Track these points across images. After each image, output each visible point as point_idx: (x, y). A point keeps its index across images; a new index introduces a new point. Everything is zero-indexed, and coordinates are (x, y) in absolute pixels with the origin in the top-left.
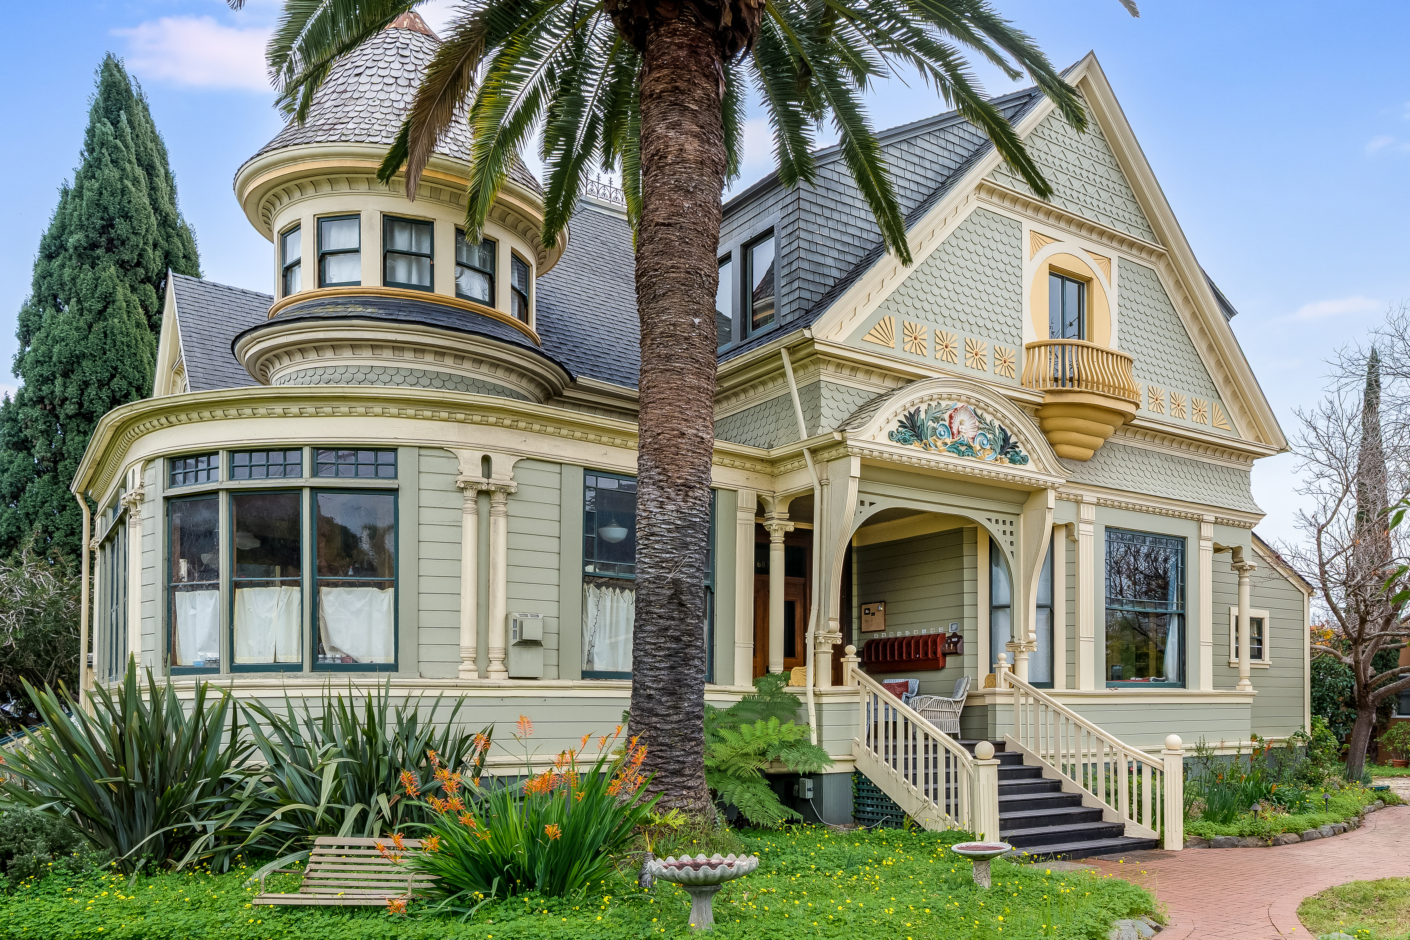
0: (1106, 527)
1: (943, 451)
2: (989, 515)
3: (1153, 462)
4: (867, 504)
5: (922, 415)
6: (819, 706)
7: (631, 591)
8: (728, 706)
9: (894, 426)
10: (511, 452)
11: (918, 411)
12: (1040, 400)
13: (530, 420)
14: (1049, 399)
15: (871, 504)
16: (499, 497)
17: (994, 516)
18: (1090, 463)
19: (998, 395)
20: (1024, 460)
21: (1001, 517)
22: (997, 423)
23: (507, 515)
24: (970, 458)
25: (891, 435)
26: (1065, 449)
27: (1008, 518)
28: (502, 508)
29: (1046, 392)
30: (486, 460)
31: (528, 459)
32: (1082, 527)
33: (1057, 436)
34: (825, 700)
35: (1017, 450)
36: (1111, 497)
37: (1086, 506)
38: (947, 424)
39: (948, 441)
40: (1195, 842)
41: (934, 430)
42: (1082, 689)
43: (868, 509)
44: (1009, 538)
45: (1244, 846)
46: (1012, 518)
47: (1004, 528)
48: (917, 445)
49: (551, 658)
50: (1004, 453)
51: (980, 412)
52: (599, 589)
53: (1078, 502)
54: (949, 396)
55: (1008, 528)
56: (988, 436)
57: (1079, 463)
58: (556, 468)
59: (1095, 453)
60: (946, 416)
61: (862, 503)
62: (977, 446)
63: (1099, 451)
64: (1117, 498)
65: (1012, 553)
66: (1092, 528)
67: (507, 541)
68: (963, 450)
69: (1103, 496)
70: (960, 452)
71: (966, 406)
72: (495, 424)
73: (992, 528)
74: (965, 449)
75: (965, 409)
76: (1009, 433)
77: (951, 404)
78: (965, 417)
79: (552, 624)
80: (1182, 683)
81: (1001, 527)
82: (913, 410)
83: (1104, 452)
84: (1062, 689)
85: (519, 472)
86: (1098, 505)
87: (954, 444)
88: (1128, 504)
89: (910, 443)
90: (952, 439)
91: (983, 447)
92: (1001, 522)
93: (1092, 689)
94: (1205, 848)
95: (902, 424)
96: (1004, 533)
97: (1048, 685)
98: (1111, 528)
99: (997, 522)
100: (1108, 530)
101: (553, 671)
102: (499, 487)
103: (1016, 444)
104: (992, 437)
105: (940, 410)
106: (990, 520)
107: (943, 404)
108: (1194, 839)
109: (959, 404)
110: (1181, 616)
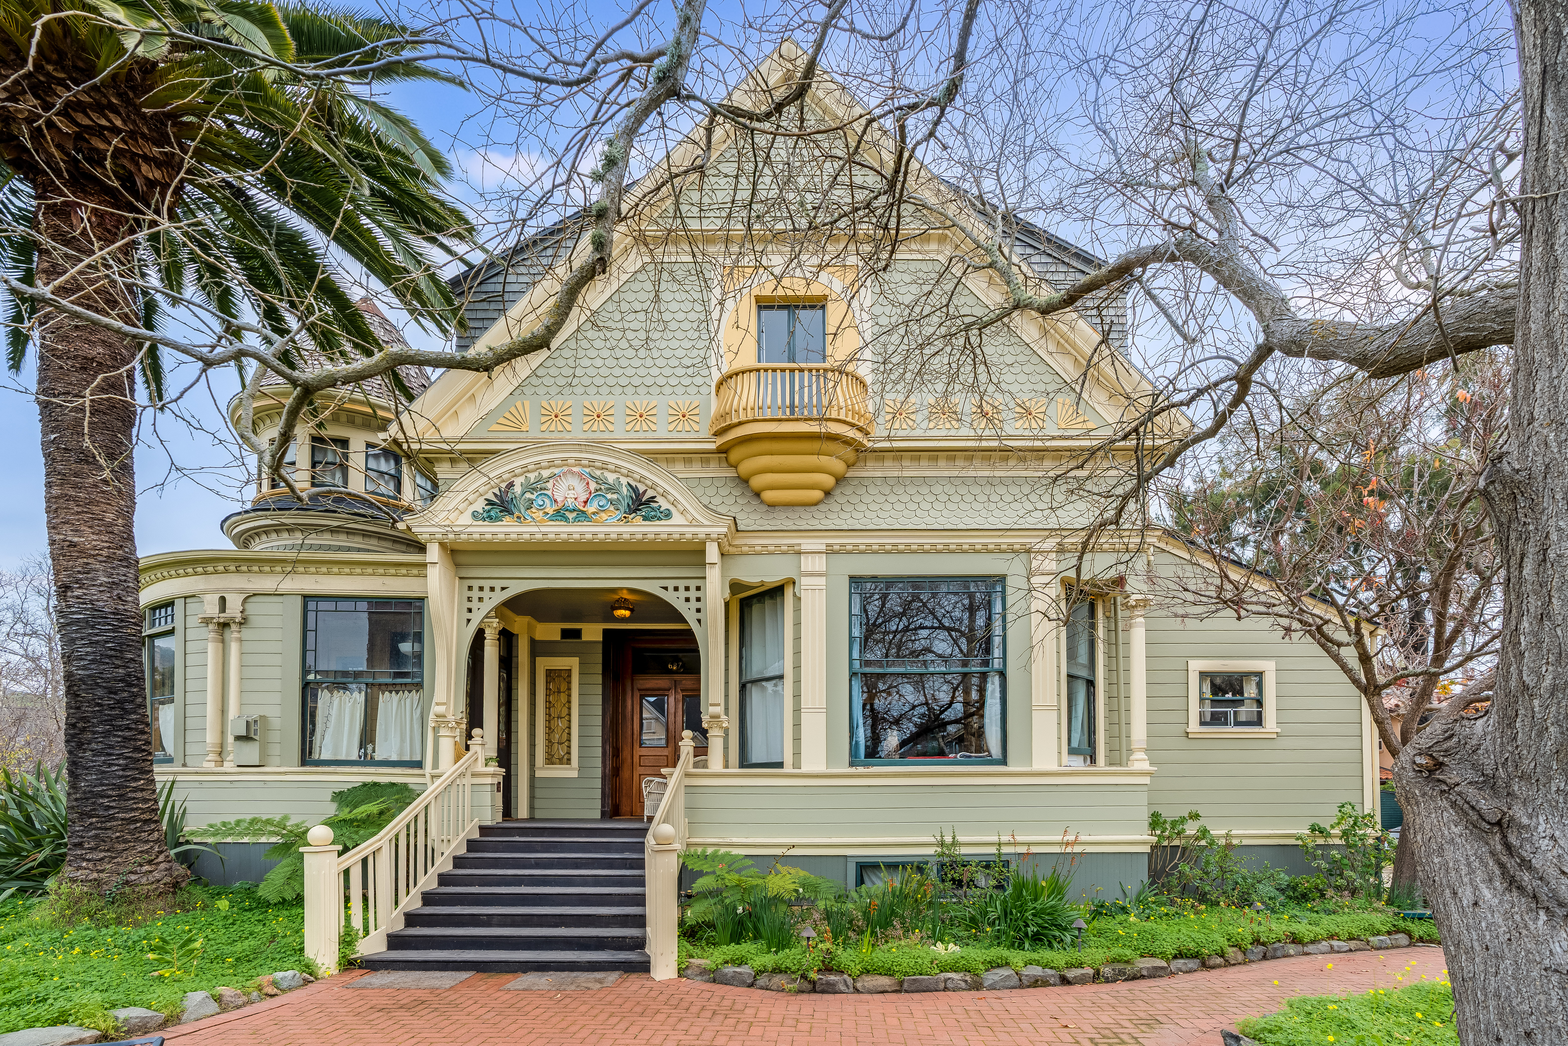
0: (851, 578)
1: (544, 521)
2: (664, 583)
3: (937, 489)
4: (498, 589)
5: (518, 489)
7: (360, 692)
9: (480, 505)
10: (241, 591)
11: (511, 485)
12: (712, 446)
13: (249, 564)
14: (720, 441)
15: (503, 589)
16: (234, 627)
17: (671, 584)
18: (822, 507)
19: (620, 451)
20: (668, 515)
21: (682, 584)
23: (240, 640)
24: (584, 523)
25: (475, 515)
26: (768, 495)
27: (692, 584)
28: (236, 635)
30: (223, 600)
31: (254, 595)
32: (805, 581)
33: (757, 482)
35: (653, 505)
36: (849, 541)
37: (810, 556)
38: (549, 493)
39: (550, 510)
40: (698, 971)
41: (531, 501)
42: (805, 769)
43: (492, 594)
44: (694, 605)
45: (762, 988)
46: (698, 583)
47: (687, 594)
48: (507, 520)
49: (275, 750)
50: (635, 511)
51: (598, 473)
52: (331, 692)
53: (799, 553)
54: (551, 464)
55: (692, 594)
56: (609, 496)
57: (802, 509)
58: (280, 599)
59: (828, 493)
60: (550, 485)
61: (492, 589)
62: (591, 509)
63: (833, 489)
64: (862, 541)
65: (699, 621)
66: (822, 581)
67: (241, 660)
68: (571, 516)
69: (836, 541)
70: (566, 519)
71: (575, 469)
72: (227, 571)
73: (669, 597)
74: (574, 514)
75: (573, 473)
76: (642, 488)
77: (556, 471)
78: (574, 482)
79: (276, 723)
80: (1004, 761)
81: (682, 594)
82: (503, 485)
83: (848, 490)
84: (788, 769)
85: (247, 606)
86: (830, 552)
87: (558, 511)
88: (883, 545)
89: (498, 519)
90: (555, 507)
91: (602, 509)
92: (682, 589)
93: (822, 768)
94: (708, 981)
95: (490, 503)
96: (687, 600)
97: (780, 765)
98: (861, 577)
99: (676, 589)
100: (855, 581)
101: (277, 760)
102: (233, 619)
103: (652, 499)
104: (615, 496)
105: (539, 480)
106: (666, 588)
107: (545, 473)
108: (699, 966)
109: (565, 469)
110: (1002, 674)
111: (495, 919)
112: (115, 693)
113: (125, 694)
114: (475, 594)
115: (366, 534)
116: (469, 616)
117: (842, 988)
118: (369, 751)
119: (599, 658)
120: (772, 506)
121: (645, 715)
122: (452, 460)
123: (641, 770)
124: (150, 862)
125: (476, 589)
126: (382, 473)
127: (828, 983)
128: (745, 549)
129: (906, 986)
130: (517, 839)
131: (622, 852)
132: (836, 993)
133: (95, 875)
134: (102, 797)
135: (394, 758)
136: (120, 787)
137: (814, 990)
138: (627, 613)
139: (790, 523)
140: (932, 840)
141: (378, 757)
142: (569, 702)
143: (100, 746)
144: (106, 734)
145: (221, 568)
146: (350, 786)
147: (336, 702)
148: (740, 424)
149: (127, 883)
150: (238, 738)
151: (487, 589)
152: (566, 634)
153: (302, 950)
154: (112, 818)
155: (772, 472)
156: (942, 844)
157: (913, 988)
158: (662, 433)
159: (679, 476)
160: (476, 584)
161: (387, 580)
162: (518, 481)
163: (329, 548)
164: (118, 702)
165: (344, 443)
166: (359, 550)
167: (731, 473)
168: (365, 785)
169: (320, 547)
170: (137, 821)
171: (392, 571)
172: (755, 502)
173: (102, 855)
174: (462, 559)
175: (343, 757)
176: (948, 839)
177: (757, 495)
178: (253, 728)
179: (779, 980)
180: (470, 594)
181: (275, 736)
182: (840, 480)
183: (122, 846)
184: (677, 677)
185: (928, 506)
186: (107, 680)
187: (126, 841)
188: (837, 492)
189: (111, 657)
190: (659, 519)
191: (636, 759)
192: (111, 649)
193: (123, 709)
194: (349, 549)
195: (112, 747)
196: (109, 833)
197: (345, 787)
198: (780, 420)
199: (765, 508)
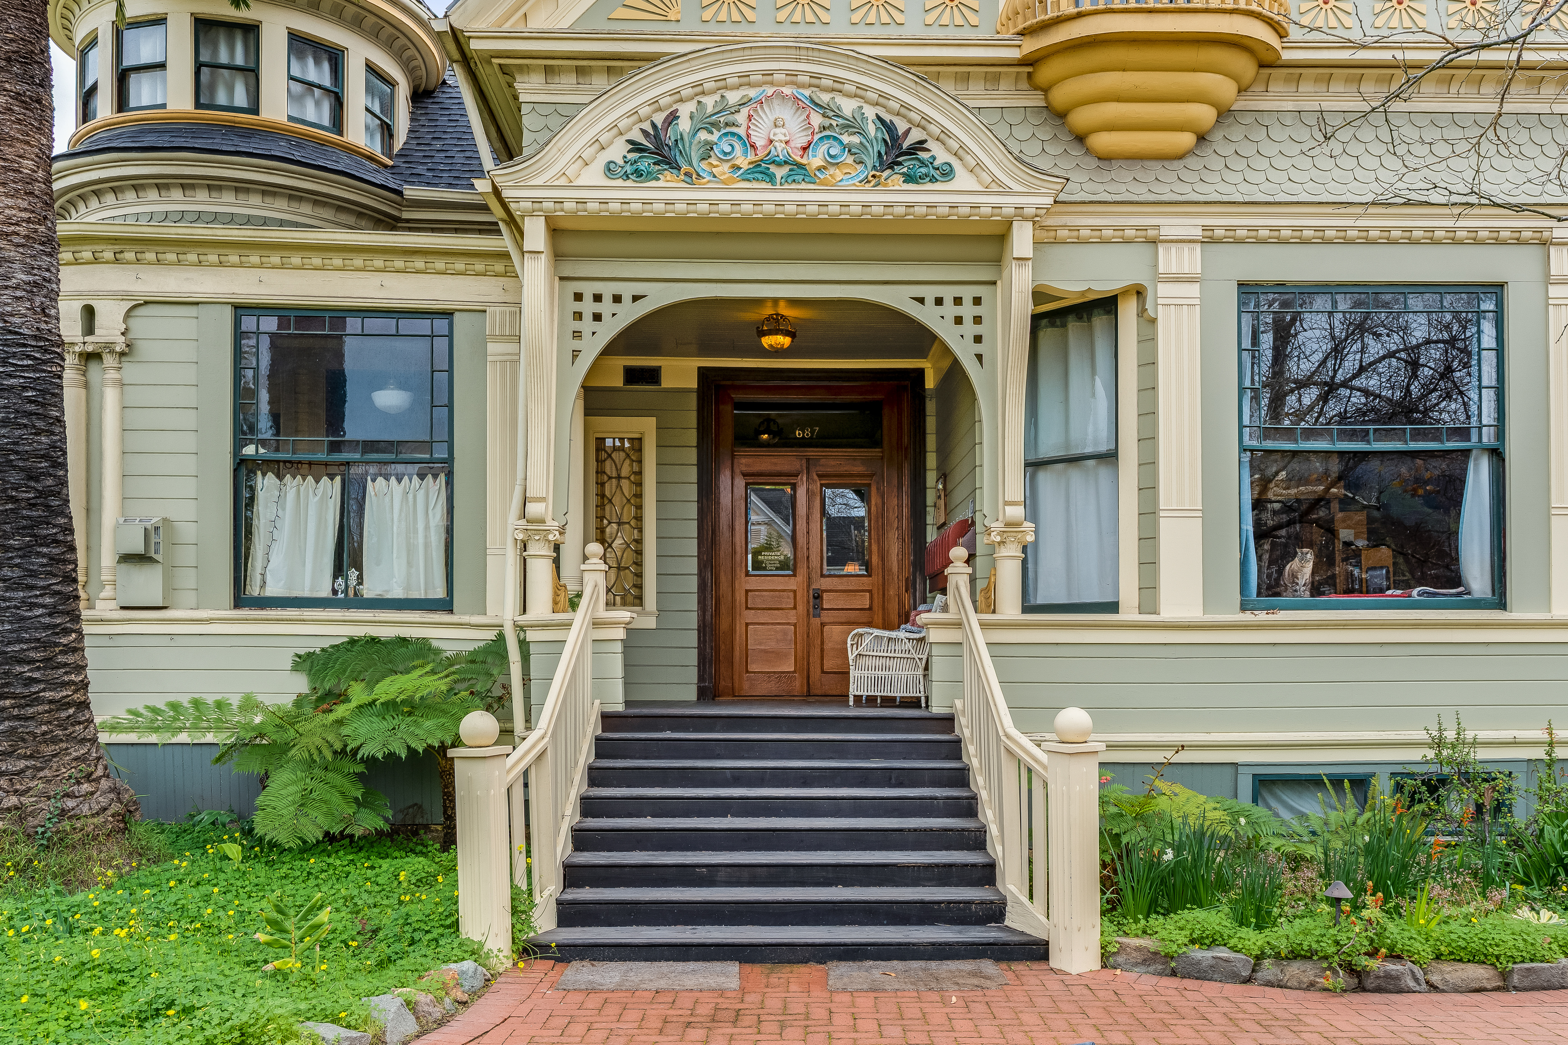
0: (1241, 285)
1: (733, 180)
2: (919, 291)
4: (627, 299)
5: (684, 125)
6: (524, 645)
7: (332, 477)
8: (471, 647)
9: (618, 151)
10: (123, 296)
11: (673, 117)
12: (1014, 54)
13: (138, 248)
14: (1030, 46)
15: (635, 298)
16: (109, 360)
17: (930, 293)
18: (1191, 161)
19: (864, 60)
20: (947, 173)
21: (949, 293)
22: (870, 112)
23: (121, 384)
24: (803, 186)
25: (609, 169)
26: (1102, 141)
27: (967, 293)
28: (112, 375)
29: (1022, 33)
31: (146, 303)
32: (1163, 289)
33: (1081, 118)
34: (531, 635)
35: (923, 155)
36: (1241, 221)
37: (1174, 248)
38: (741, 131)
39: (743, 161)
40: (1138, 957)
41: (709, 147)
42: (1167, 613)
43: (616, 307)
44: (969, 329)
45: (1269, 984)
46: (978, 291)
47: (958, 311)
48: (668, 179)
49: (187, 579)
50: (891, 166)
51: (825, 98)
52: (280, 477)
53: (1154, 242)
54: (745, 80)
55: (968, 311)
56: (846, 139)
57: (1157, 165)
58: (192, 311)
59: (1202, 138)
60: (741, 118)
61: (617, 299)
62: (815, 160)
63: (1210, 131)
64: (1262, 221)
65: (979, 357)
66: (1194, 290)
67: (122, 419)
68: (780, 172)
69: (1219, 221)
70: (771, 178)
71: (787, 91)
72: (96, 260)
73: (927, 316)
74: (785, 170)
75: (783, 97)
76: (901, 126)
77: (752, 93)
78: (785, 113)
79: (188, 532)
80: (1499, 600)
81: (949, 310)
82: (659, 119)
83: (1236, 134)
84: (1129, 613)
85: (133, 323)
86: (1210, 240)
87: (757, 164)
88: (1300, 229)
89: (653, 176)
90: (751, 157)
91: (832, 162)
92: (948, 301)
93: (1195, 613)
94: (1161, 974)
95: (636, 147)
96: (959, 320)
97: (1113, 607)
98: (1258, 284)
99: (939, 301)
100: (1246, 289)
101: (190, 597)
102: (109, 347)
103: (920, 146)
104: (856, 139)
105: (723, 108)
106: (921, 300)
107: (733, 97)
108: (1138, 949)
109: (770, 91)
110: (1497, 455)
111: (722, 874)
112: (37, 480)
113: (50, 482)
114: (588, 307)
115: (295, 195)
116: (576, 344)
117: (1411, 984)
118: (353, 582)
119: (692, 419)
120: (1106, 159)
121: (753, 518)
122: (549, 71)
123: (749, 616)
124: (88, 777)
125: (588, 297)
126: (311, 85)
127: (1388, 976)
128: (1063, 233)
129: (1516, 979)
130: (668, 735)
131: (867, 757)
132: (1400, 991)
133: (14, 800)
134: (21, 662)
135: (397, 592)
136: (45, 645)
137: (1361, 988)
138: (784, 341)
139: (1143, 189)
140: (1422, 735)
141: (369, 591)
142: (639, 496)
143: (17, 573)
144: (26, 551)
145: (87, 255)
146: (326, 643)
147: (291, 495)
148: (1080, 15)
149: (63, 812)
150: (127, 558)
151: (607, 298)
152: (633, 375)
153: (456, 925)
154: (35, 700)
155: (1119, 99)
156: (1439, 743)
157: (1526, 983)
158: (913, 29)
159: (971, 104)
160: (588, 289)
161: (389, 279)
162: (685, 110)
163: (231, 219)
164: (41, 494)
165: (251, 30)
166: (282, 223)
167: (1036, 100)
168: (353, 641)
169: (216, 218)
170: (69, 705)
171: (399, 264)
172: (1076, 151)
173: (22, 764)
174: (569, 245)
175: (306, 592)
176: (1450, 735)
177: (1080, 139)
178: (153, 539)
179: (1295, 970)
180: (578, 306)
181: (186, 556)
182: (1224, 114)
183: (48, 750)
184: (812, 452)
185: (1374, 163)
186: (25, 456)
187: (55, 741)
188: (1217, 136)
189: (31, 414)
190: (933, 180)
191: (740, 596)
192: (30, 401)
193: (48, 507)
194: (265, 222)
195: (33, 574)
196: (31, 726)
197: (316, 646)
198: (1151, 11)
199: (1095, 163)
